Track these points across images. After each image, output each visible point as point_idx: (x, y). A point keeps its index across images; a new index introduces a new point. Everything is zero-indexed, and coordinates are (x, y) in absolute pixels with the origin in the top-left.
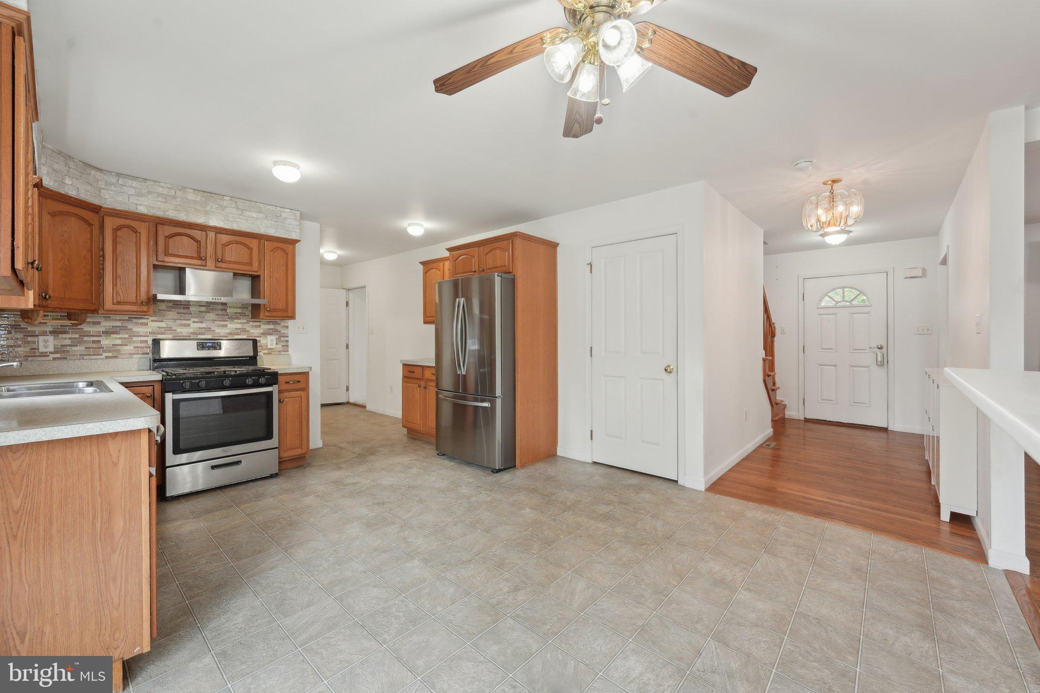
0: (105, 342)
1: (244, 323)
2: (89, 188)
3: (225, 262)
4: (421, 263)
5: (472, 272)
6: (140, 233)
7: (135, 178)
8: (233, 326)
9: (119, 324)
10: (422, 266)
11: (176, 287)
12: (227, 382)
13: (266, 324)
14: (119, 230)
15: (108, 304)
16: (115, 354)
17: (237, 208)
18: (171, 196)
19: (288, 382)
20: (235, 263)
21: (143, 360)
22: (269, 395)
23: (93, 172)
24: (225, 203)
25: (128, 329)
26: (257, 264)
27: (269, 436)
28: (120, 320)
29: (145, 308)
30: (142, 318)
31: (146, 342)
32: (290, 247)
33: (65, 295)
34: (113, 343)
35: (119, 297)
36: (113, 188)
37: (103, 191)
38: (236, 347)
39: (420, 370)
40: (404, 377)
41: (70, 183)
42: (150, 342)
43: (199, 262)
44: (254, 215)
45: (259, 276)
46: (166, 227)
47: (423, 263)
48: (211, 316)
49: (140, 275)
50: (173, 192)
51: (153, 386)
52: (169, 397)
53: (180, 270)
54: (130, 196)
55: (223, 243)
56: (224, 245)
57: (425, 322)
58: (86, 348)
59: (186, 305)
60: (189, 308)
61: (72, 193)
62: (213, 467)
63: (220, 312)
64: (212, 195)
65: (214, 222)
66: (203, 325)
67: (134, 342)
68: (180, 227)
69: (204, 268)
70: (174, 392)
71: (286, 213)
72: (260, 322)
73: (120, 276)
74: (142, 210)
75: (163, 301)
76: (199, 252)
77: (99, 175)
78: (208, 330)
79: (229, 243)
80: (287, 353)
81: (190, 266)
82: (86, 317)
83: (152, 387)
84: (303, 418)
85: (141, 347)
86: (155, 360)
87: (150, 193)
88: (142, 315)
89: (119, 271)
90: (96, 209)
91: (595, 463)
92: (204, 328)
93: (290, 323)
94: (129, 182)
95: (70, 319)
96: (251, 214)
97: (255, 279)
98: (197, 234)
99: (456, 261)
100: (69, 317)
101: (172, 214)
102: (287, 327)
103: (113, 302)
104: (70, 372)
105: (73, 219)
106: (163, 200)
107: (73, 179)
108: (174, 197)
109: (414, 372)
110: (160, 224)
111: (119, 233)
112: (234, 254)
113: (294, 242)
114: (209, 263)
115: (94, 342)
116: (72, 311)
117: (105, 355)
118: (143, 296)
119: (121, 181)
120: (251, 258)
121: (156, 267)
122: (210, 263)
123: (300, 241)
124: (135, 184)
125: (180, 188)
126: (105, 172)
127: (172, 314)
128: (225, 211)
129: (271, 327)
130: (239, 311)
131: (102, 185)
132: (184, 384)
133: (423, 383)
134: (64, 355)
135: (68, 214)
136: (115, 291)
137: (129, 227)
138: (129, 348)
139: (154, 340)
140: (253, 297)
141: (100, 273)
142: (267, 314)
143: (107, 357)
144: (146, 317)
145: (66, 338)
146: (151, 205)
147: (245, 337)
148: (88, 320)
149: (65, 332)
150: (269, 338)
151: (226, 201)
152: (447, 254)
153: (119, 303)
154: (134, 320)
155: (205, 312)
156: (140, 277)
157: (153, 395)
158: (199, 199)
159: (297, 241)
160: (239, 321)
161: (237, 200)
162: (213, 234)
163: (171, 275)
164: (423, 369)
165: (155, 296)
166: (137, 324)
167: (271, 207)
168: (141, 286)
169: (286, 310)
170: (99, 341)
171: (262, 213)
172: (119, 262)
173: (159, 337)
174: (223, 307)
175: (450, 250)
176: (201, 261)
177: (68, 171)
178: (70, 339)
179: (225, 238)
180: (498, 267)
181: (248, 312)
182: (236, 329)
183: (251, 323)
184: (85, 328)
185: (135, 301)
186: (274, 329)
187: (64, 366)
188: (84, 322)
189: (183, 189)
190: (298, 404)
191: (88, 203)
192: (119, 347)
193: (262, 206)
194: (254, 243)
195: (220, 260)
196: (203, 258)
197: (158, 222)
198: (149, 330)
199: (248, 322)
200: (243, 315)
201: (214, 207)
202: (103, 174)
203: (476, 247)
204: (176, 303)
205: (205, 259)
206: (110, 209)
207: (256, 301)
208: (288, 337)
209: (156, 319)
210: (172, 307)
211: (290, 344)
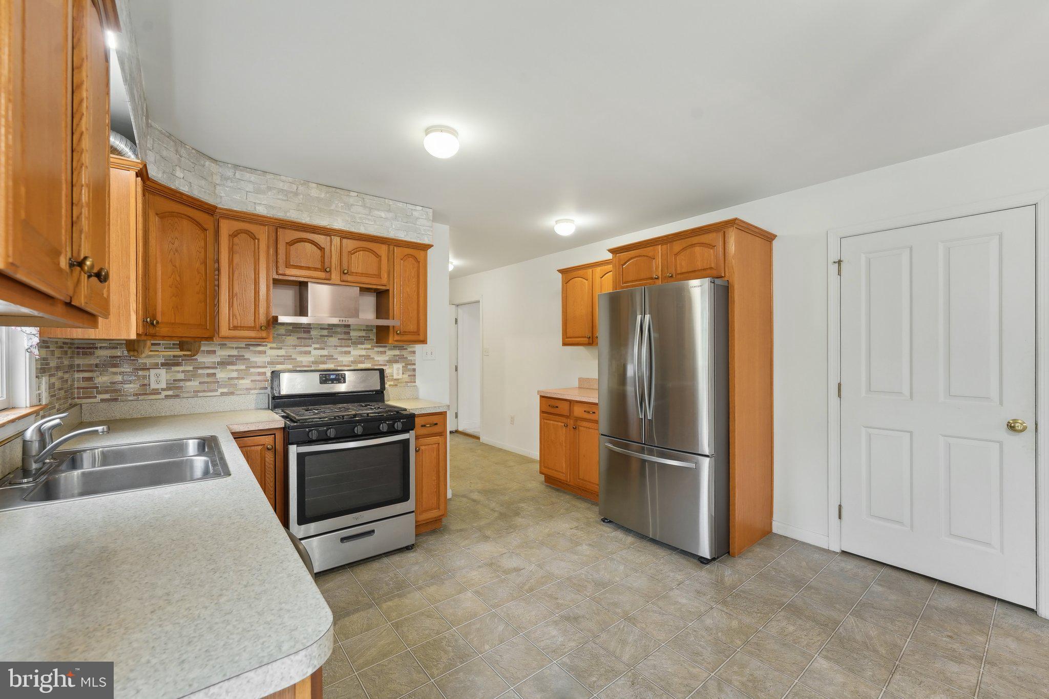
0: (221, 375)
1: (368, 349)
2: (203, 183)
3: (352, 274)
4: (560, 271)
5: (652, 278)
6: (259, 240)
7: (253, 170)
8: (357, 352)
9: (235, 352)
10: (560, 275)
11: (296, 306)
12: (359, 430)
13: (392, 349)
14: (236, 236)
15: (224, 331)
16: (231, 390)
17: (364, 206)
18: (292, 192)
19: (425, 426)
20: (362, 274)
21: (261, 396)
22: (406, 443)
23: (207, 163)
24: (351, 201)
25: (245, 359)
26: (386, 276)
27: (405, 497)
28: (237, 348)
29: (264, 334)
30: (259, 345)
31: (264, 373)
32: (422, 253)
33: (175, 319)
34: (229, 377)
35: (235, 320)
36: (229, 183)
37: (218, 188)
38: (362, 380)
39: (567, 404)
40: (542, 412)
41: (181, 175)
42: (269, 374)
43: (322, 275)
44: (383, 214)
45: (388, 291)
46: (287, 231)
47: (562, 271)
48: (333, 341)
49: (259, 292)
50: (295, 187)
51: (275, 434)
52: (293, 450)
53: (300, 286)
54: (248, 193)
55: (349, 249)
56: (351, 253)
57: (564, 344)
58: (200, 383)
59: (307, 328)
60: (309, 332)
61: (184, 189)
62: (343, 540)
63: (343, 336)
64: (338, 190)
65: (338, 224)
66: (325, 352)
67: (251, 374)
68: (302, 231)
69: (327, 282)
70: (299, 444)
71: (418, 212)
72: (386, 347)
73: (236, 294)
74: (261, 210)
75: (283, 324)
76: (323, 262)
77: (213, 167)
78: (330, 357)
79: (356, 251)
80: (414, 384)
81: (313, 280)
82: (200, 347)
83: (273, 436)
84: (441, 471)
85: (259, 381)
86: (274, 398)
87: (269, 188)
88: (259, 341)
89: (236, 289)
90: (210, 210)
91: (844, 552)
92: (326, 356)
93: (418, 348)
94: (247, 176)
95: (182, 350)
96: (380, 213)
97: (382, 295)
98: (320, 239)
99: (623, 265)
100: (182, 346)
101: (294, 215)
102: (414, 352)
103: (229, 327)
104: (183, 413)
105: (185, 223)
106: (284, 198)
107: (185, 171)
108: (296, 194)
109: (557, 407)
110: (281, 227)
111: (236, 239)
112: (361, 263)
113: (426, 247)
114: (333, 276)
115: (209, 375)
116: (184, 339)
117: (221, 390)
118: (262, 319)
119: (238, 175)
120: (380, 268)
121: (276, 282)
122: (335, 276)
123: (432, 246)
124: (253, 178)
125: (302, 182)
126: (221, 164)
127: (291, 340)
128: (352, 210)
129: (397, 352)
130: (363, 334)
131: (216, 178)
132: (310, 433)
133: (571, 422)
134: (177, 392)
135: (180, 215)
136: (231, 312)
137: (247, 232)
138: (246, 383)
139: (273, 372)
140: (378, 316)
141: (215, 290)
142: (397, 338)
143: (223, 394)
144: (264, 343)
145: (178, 372)
146: (271, 204)
147: (369, 366)
148: (202, 349)
149: (178, 364)
150: (396, 366)
151: (353, 199)
152: (610, 256)
153: (235, 328)
154: (252, 348)
155: (327, 336)
156: (259, 295)
157: (274, 446)
158: (323, 195)
159: (430, 246)
160: (363, 346)
161: (364, 196)
162: (338, 239)
163: (291, 291)
164: (570, 404)
165: (275, 319)
166: (255, 352)
167: (400, 205)
168: (260, 306)
169: (417, 333)
170: (214, 374)
171: (391, 212)
172: (235, 278)
173: (279, 367)
174: (346, 330)
175: (613, 251)
176: (324, 272)
177: (180, 161)
178: (183, 372)
179: (349, 244)
180: (699, 270)
181: (373, 336)
182: (360, 356)
183: (376, 349)
184: (201, 358)
185: (253, 325)
186: (400, 355)
187: (177, 406)
188: (197, 352)
189: (306, 183)
190: (435, 453)
191: (202, 202)
192: (236, 381)
193: (391, 203)
194: (383, 250)
195: (346, 271)
196: (328, 270)
197: (279, 225)
198: (268, 359)
199: (372, 348)
200: (367, 338)
201: (340, 205)
202: (218, 167)
203: (659, 244)
204: (296, 327)
205: (330, 271)
206: (226, 210)
207: (382, 322)
208: (414, 364)
209: (274, 345)
210: (292, 331)
211: (417, 373)
